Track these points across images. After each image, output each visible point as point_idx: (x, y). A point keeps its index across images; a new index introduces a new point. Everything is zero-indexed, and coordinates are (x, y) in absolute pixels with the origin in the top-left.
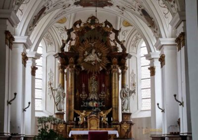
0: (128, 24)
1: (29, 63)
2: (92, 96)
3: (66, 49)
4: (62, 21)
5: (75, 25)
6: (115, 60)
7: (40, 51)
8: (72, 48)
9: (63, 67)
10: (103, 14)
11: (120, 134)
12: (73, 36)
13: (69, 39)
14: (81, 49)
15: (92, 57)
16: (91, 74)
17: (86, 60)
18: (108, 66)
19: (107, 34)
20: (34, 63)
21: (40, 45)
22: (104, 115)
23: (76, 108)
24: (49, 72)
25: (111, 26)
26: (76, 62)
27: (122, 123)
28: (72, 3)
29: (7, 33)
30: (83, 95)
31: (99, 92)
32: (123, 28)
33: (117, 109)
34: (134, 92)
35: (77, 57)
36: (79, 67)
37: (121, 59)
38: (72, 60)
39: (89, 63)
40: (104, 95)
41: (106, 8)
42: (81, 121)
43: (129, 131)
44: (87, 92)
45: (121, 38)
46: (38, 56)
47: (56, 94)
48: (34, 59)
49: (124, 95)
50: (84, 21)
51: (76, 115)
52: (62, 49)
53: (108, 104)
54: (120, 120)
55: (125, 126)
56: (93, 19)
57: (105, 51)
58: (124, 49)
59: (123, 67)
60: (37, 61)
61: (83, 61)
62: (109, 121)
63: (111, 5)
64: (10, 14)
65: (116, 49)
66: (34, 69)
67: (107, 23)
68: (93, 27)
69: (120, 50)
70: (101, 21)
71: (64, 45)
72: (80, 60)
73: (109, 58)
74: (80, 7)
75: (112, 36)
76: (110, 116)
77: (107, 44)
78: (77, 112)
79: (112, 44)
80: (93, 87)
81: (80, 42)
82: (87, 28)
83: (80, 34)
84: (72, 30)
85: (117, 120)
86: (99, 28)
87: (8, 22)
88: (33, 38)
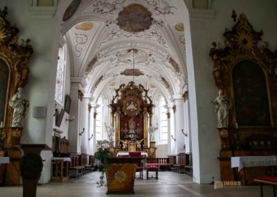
0: (153, 87)
1: (92, 110)
2: (131, 132)
3: (115, 102)
4: (112, 85)
5: (121, 87)
6: (145, 109)
7: (99, 103)
8: (119, 101)
9: (113, 113)
10: (138, 80)
11: (149, 154)
12: (120, 93)
13: (117, 95)
14: (124, 102)
15: (132, 107)
16: (130, 117)
17: (127, 109)
18: (141, 112)
19: (140, 92)
20: (95, 110)
21: (100, 99)
22: (138, 143)
23: (121, 138)
24: (104, 116)
25: (143, 87)
26: (121, 110)
27: (150, 148)
28: (119, 73)
29: (79, 91)
30: (126, 131)
31: (136, 129)
32: (151, 89)
33: (147, 139)
34: (157, 128)
35: (122, 107)
36: (123, 113)
37: (149, 108)
38: (118, 108)
39: (129, 110)
40: (138, 131)
41: (140, 76)
42: (124, 146)
43: (154, 153)
44: (128, 128)
45: (149, 95)
46: (98, 106)
47: (109, 129)
48: (95, 108)
49: (151, 131)
50: (126, 84)
51: (121, 143)
52: (113, 101)
53: (141, 136)
54: (149, 146)
55: (152, 150)
56: (132, 83)
57: (139, 102)
58: (151, 101)
59: (151, 113)
60: (97, 109)
61: (125, 109)
62: (142, 147)
63: (143, 74)
64: (81, 80)
65: (146, 101)
66: (95, 114)
67: (140, 85)
68: (132, 88)
69: (149, 102)
70: (137, 84)
71: (114, 99)
72: (123, 109)
73: (142, 107)
74: (124, 76)
75: (144, 94)
76: (142, 143)
77: (140, 98)
78: (122, 141)
79: (144, 98)
80: (132, 126)
81: (124, 97)
82: (128, 89)
83: (124, 92)
84: (119, 90)
85: (147, 146)
86: (135, 88)
87: (80, 85)
88: (95, 95)
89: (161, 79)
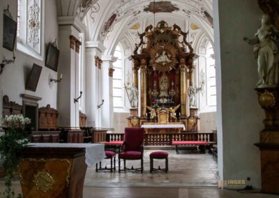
1: (105, 67)
2: (162, 94)
3: (139, 52)
4: (135, 27)
5: (147, 30)
6: (183, 60)
7: (116, 54)
8: (143, 51)
10: (170, 19)
11: (187, 128)
12: (145, 39)
13: (142, 43)
14: (153, 51)
16: (161, 73)
17: (157, 61)
18: (177, 66)
19: (175, 37)
20: (111, 65)
21: (118, 48)
22: (173, 110)
23: (148, 104)
25: (179, 29)
26: (148, 63)
27: (190, 117)
28: (142, 10)
30: (155, 93)
32: (191, 31)
33: (185, 105)
34: (200, 89)
35: (148, 59)
36: (151, 68)
37: (189, 59)
38: (143, 61)
39: (160, 64)
40: (173, 93)
41: (173, 12)
43: (195, 124)
45: (189, 39)
46: (114, 59)
48: (111, 62)
49: (191, 92)
50: (155, 26)
51: (148, 111)
52: (135, 52)
53: (176, 101)
54: (188, 114)
55: (192, 121)
56: (162, 23)
57: (174, 51)
58: (191, 49)
59: (190, 65)
60: (114, 64)
61: (154, 62)
63: (178, 9)
65: (183, 49)
66: (111, 71)
67: (175, 26)
68: (162, 31)
69: (188, 51)
70: (170, 24)
71: (137, 49)
72: (151, 61)
73: (178, 58)
74: (150, 13)
75: (181, 38)
76: (178, 111)
77: (176, 46)
79: (181, 46)
81: (152, 45)
82: (157, 32)
83: (151, 37)
84: (144, 34)
85: (185, 115)
86: (168, 31)
89: (203, 15)
